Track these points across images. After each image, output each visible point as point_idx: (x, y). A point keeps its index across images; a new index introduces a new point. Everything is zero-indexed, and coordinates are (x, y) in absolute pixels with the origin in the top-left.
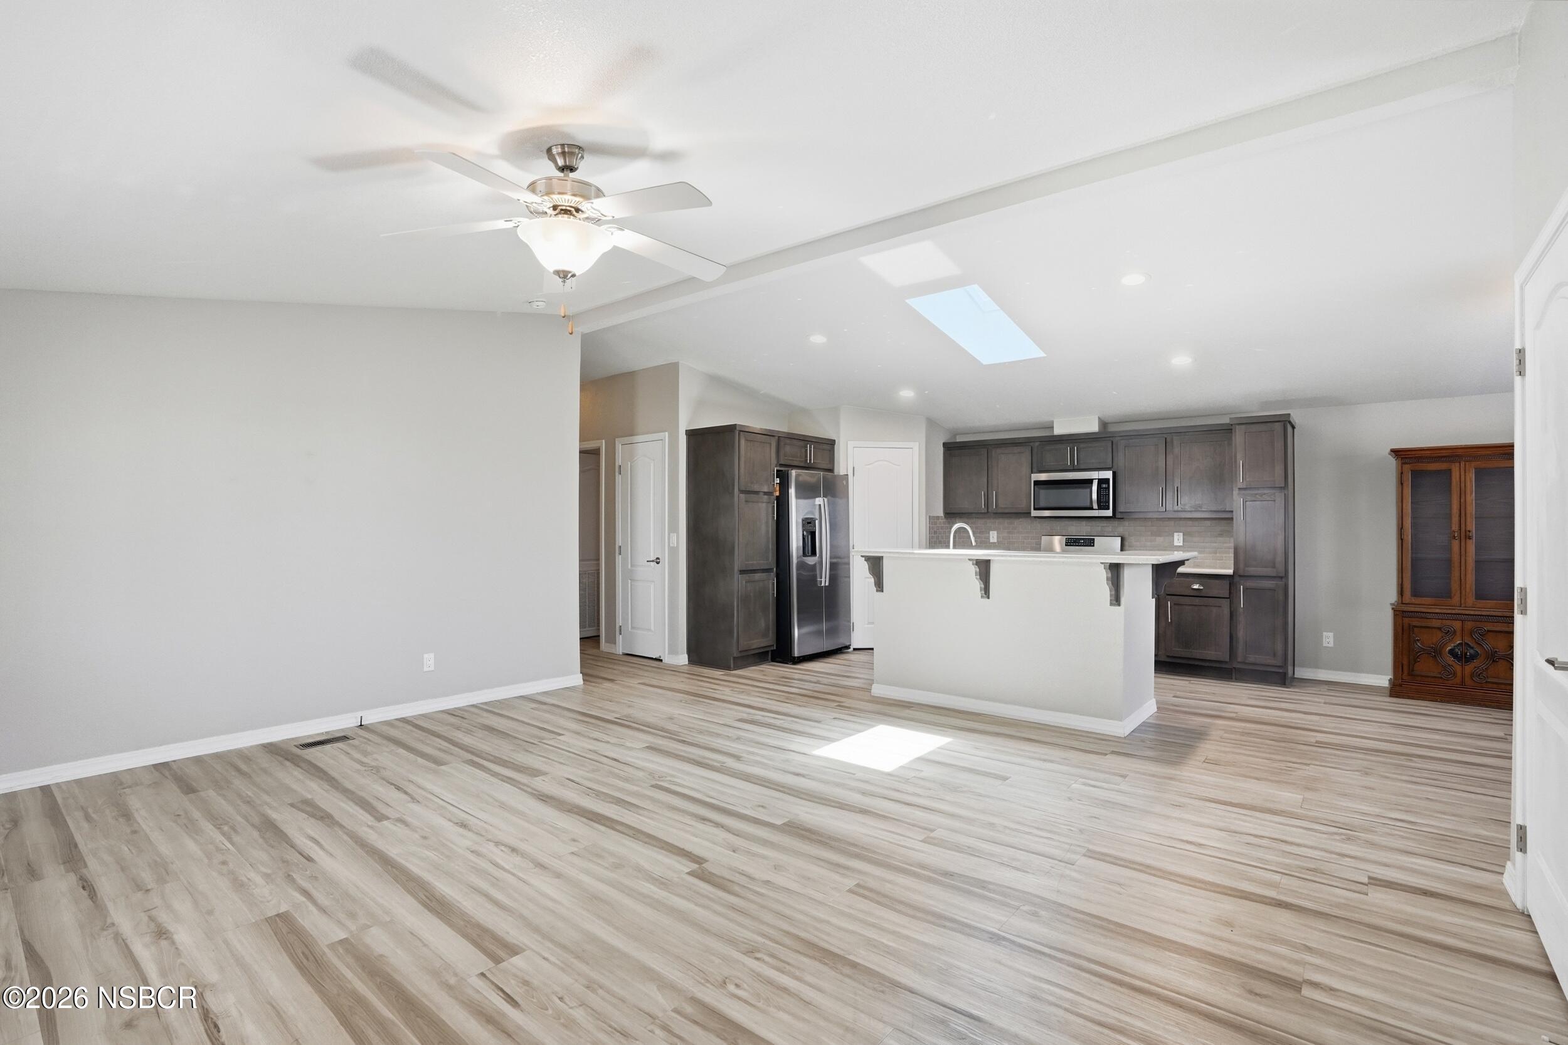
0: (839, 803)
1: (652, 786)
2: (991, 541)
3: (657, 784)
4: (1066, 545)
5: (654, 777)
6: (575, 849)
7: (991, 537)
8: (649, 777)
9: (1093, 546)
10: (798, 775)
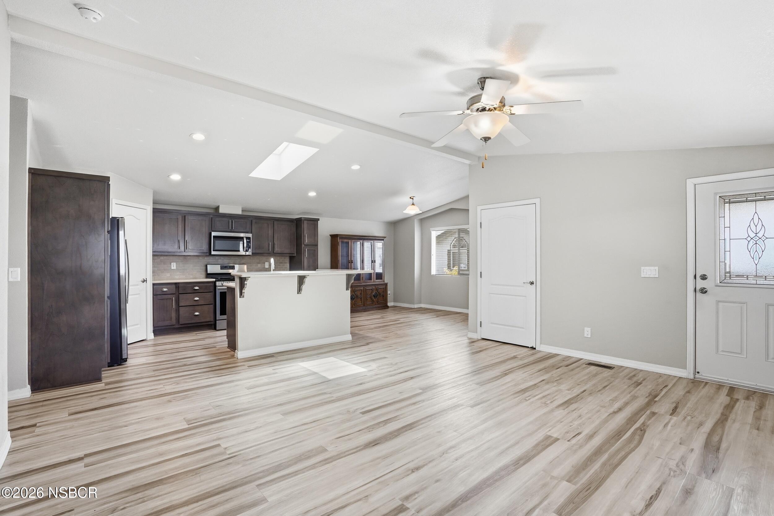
0: (403, 380)
2: (172, 268)
4: (221, 269)
7: (172, 266)
9: (234, 269)
10: (361, 384)
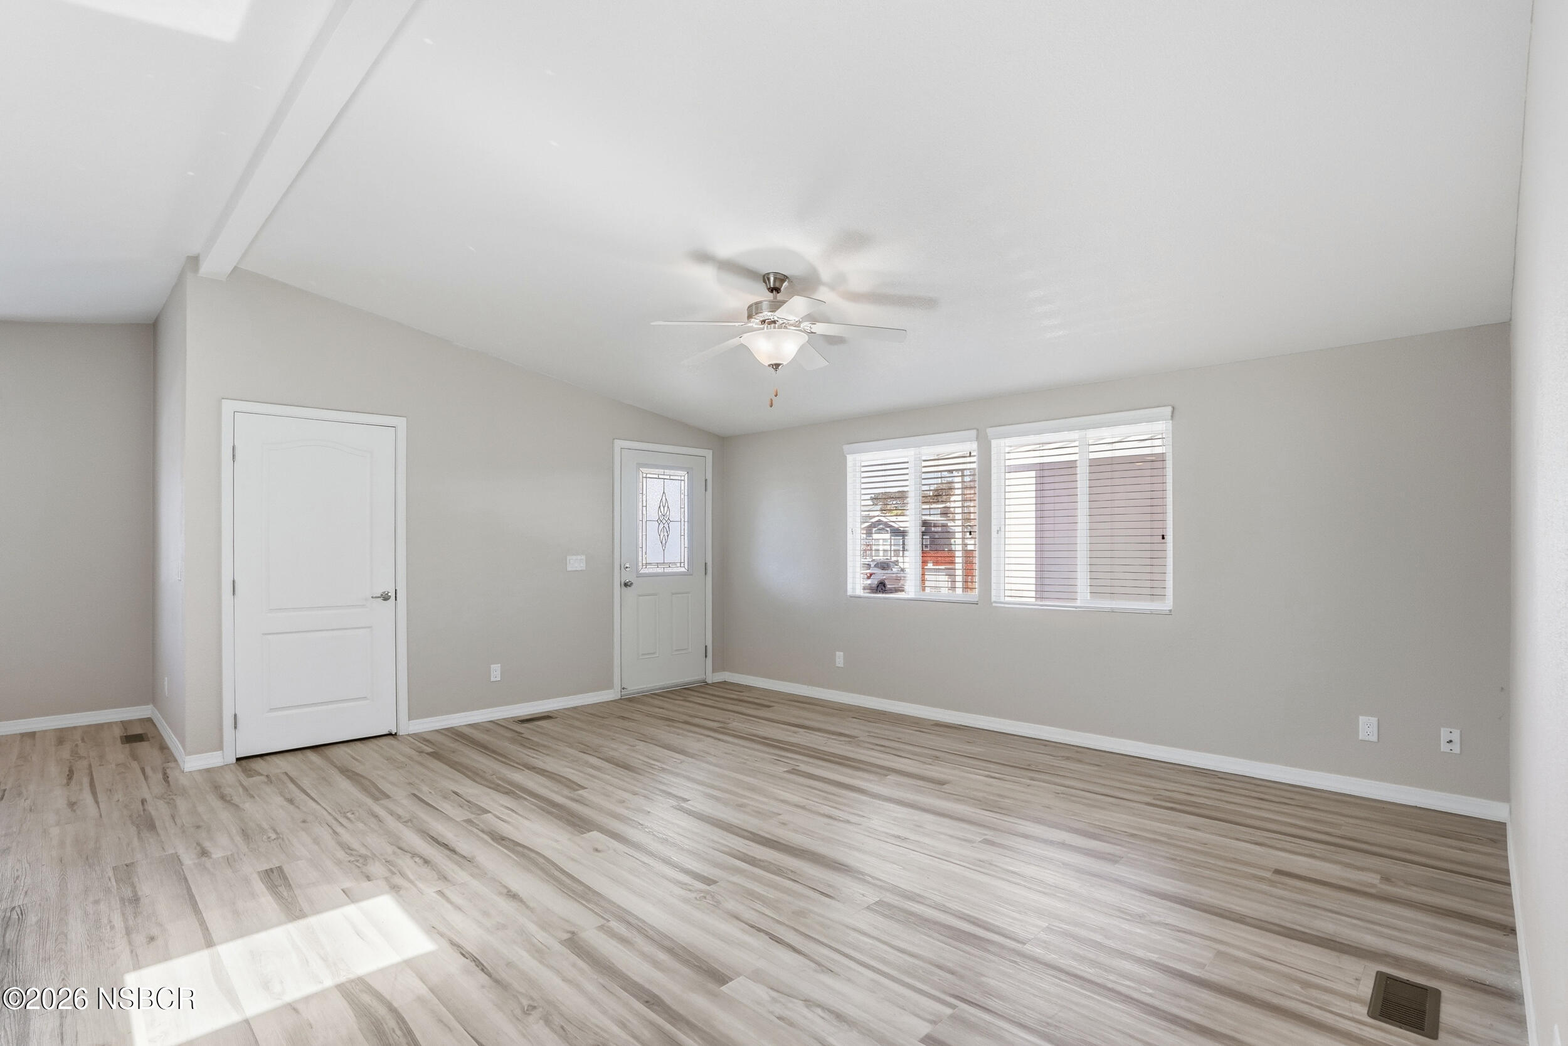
1: (715, 882)
3: (709, 885)
5: (713, 897)
6: (780, 817)
8: (720, 898)
